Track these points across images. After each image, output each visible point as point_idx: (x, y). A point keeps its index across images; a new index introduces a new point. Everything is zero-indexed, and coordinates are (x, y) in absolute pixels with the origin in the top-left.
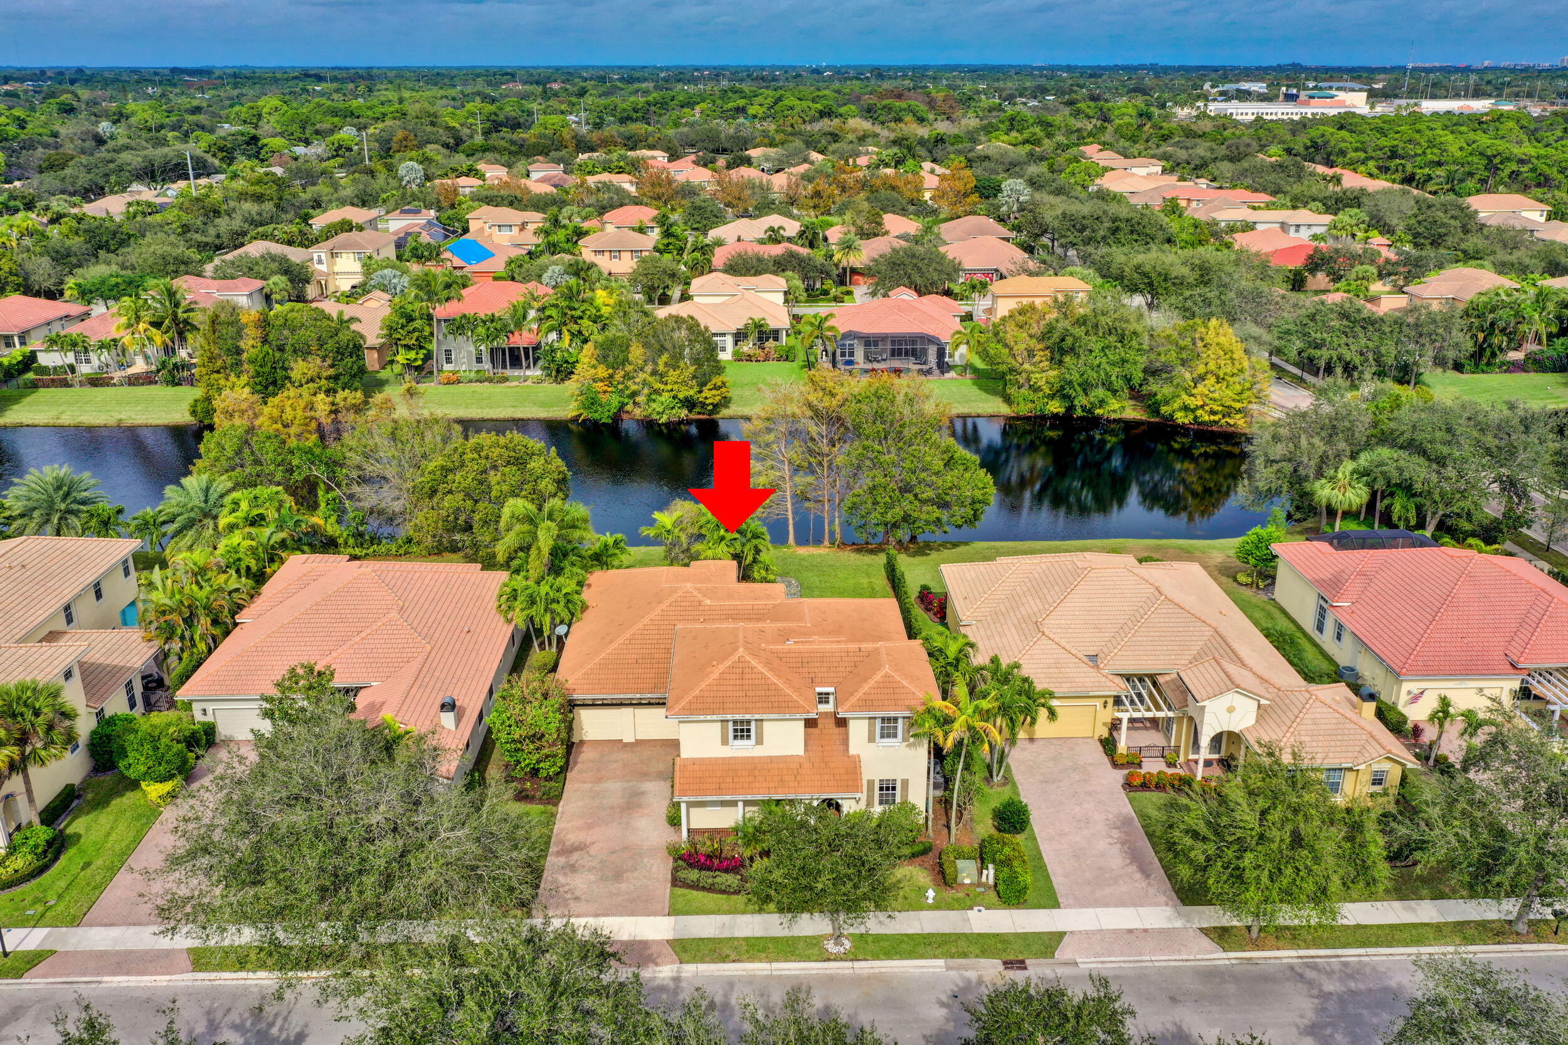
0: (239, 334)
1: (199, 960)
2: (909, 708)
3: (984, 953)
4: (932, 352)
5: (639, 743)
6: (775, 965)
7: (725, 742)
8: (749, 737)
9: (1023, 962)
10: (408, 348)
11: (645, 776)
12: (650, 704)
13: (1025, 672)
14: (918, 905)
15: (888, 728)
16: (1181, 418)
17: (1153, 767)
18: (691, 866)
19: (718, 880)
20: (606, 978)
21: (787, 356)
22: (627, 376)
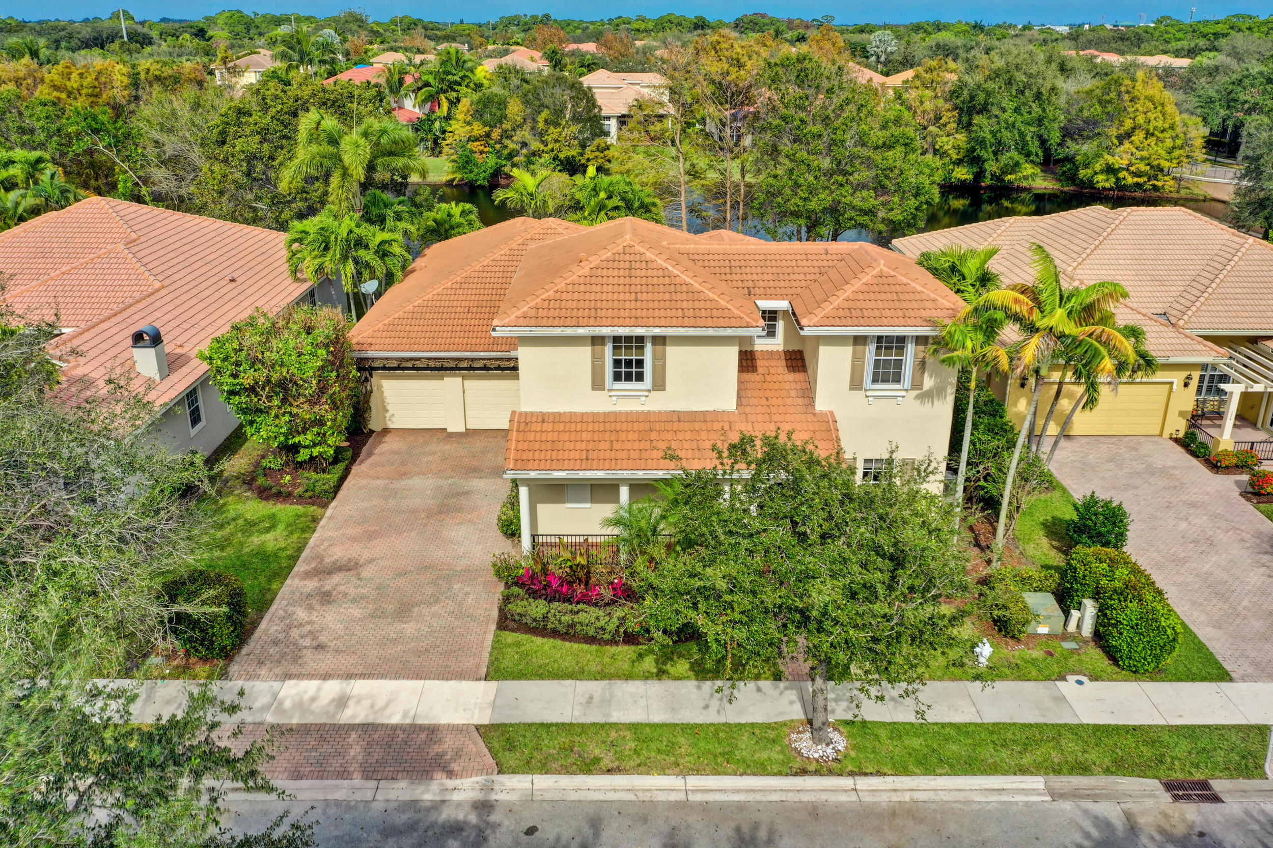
2: (933, 323)
3: (1121, 766)
5: (470, 433)
6: (694, 781)
7: (598, 384)
8: (640, 377)
9: (1204, 785)
12: (485, 368)
14: (964, 670)
15: (887, 360)
16: (1102, 181)
18: (534, 594)
19: (582, 617)
22: (506, 135)
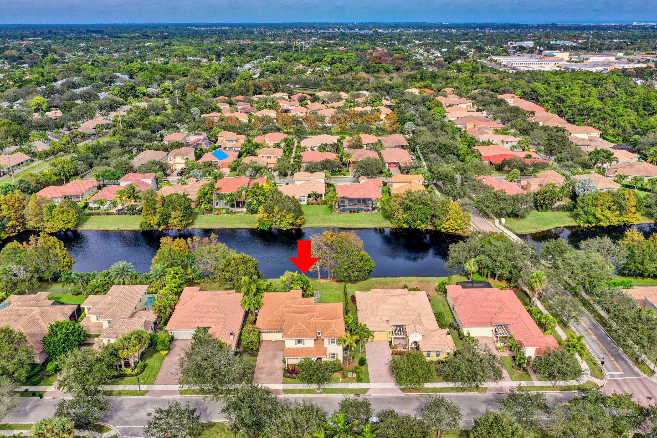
0: (155, 204)
1: (182, 392)
2: (338, 337)
3: (351, 393)
4: (370, 202)
5: (276, 341)
6: (306, 395)
7: (296, 344)
8: (301, 343)
9: (359, 395)
10: (205, 204)
11: (277, 350)
12: (279, 332)
13: (367, 326)
14: (337, 382)
15: (333, 341)
16: (443, 230)
17: (400, 349)
18: (288, 372)
19: (293, 376)
20: (270, 397)
21: (324, 203)
22: (273, 216)
